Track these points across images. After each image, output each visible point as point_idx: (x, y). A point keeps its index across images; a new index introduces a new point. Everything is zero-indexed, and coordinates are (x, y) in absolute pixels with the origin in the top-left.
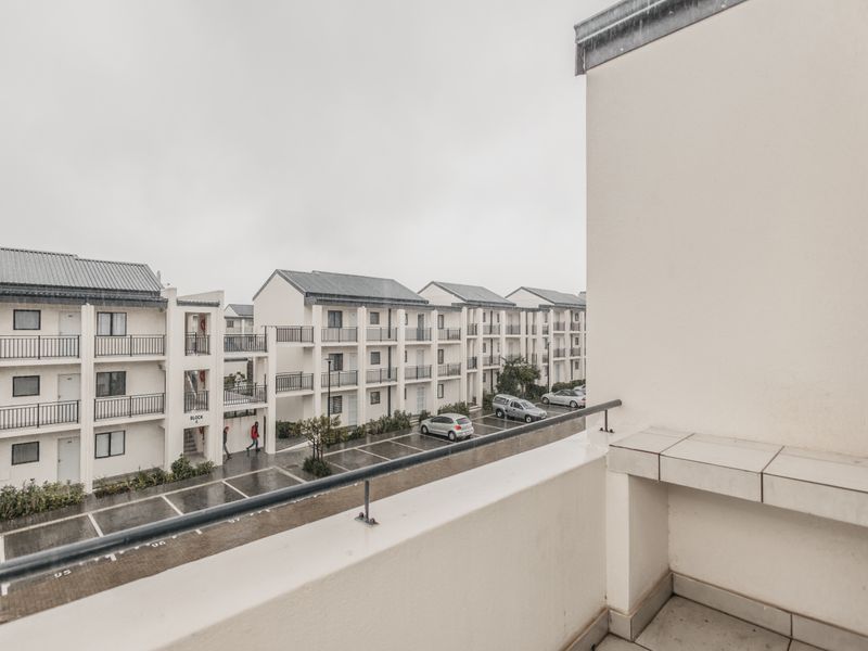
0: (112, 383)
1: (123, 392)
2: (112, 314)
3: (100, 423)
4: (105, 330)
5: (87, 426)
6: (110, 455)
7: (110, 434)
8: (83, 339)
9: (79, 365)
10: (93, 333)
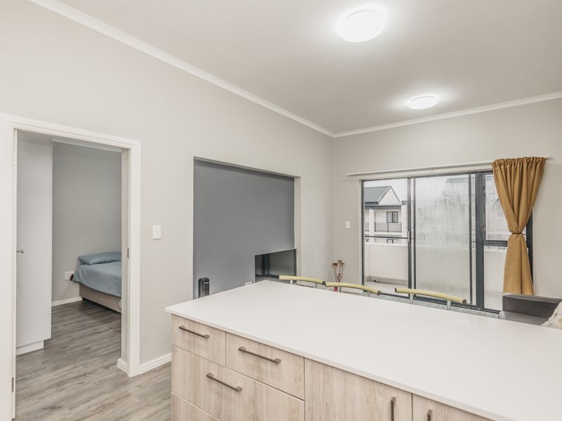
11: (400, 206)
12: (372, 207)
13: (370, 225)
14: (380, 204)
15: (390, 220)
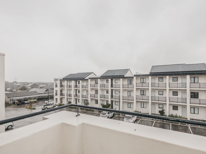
0: (194, 95)
1: (198, 98)
2: (194, 77)
3: (191, 105)
4: (193, 81)
5: (188, 105)
6: (194, 113)
7: (194, 108)
8: (187, 84)
9: (186, 90)
10: (189, 82)
11: (133, 77)
12: (122, 78)
13: (121, 85)
14: (125, 76)
15: (129, 83)
